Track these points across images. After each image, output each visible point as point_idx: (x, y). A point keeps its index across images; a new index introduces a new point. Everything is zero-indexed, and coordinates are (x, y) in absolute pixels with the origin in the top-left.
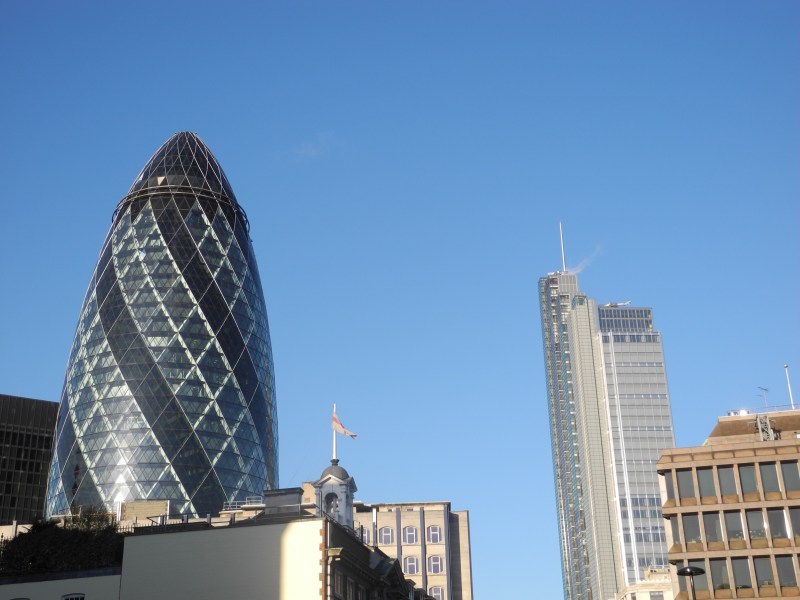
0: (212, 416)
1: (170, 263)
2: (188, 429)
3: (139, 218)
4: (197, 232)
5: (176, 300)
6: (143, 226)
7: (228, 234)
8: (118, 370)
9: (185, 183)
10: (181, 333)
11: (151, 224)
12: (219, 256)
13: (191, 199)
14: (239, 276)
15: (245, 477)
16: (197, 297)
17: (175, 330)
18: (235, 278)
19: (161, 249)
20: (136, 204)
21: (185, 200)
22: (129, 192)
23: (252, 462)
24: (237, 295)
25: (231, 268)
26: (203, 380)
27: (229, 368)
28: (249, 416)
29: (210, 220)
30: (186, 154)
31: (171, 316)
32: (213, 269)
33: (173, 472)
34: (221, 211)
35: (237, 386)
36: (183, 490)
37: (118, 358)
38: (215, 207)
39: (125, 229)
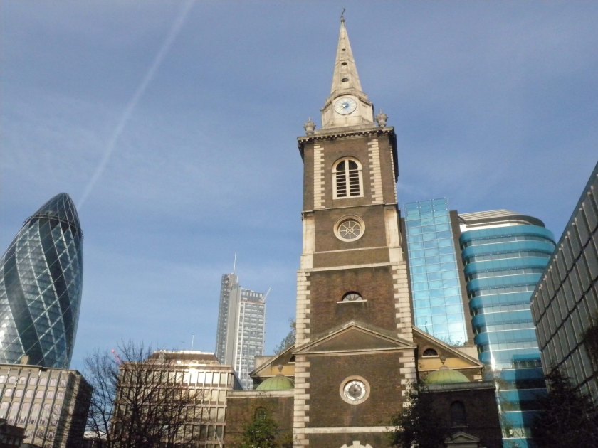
0: (44, 317)
1: (40, 248)
2: (31, 322)
3: (32, 227)
4: (56, 237)
5: (39, 265)
6: (33, 231)
7: (71, 239)
8: (5, 292)
9: (57, 215)
10: (38, 280)
11: (36, 231)
12: (64, 248)
13: (57, 223)
14: (71, 258)
15: (54, 346)
16: (49, 265)
17: (36, 278)
18: (69, 258)
19: (38, 242)
20: (33, 221)
21: (54, 223)
22: (31, 215)
23: (59, 340)
24: (68, 266)
25: (68, 254)
26: (43, 301)
27: (57, 297)
28: (62, 319)
29: (64, 232)
30: (61, 203)
31: (35, 272)
32: (60, 253)
33: (20, 340)
34: (70, 229)
35: (59, 305)
36: (23, 348)
37: (6, 286)
38: (68, 227)
39: (25, 230)
